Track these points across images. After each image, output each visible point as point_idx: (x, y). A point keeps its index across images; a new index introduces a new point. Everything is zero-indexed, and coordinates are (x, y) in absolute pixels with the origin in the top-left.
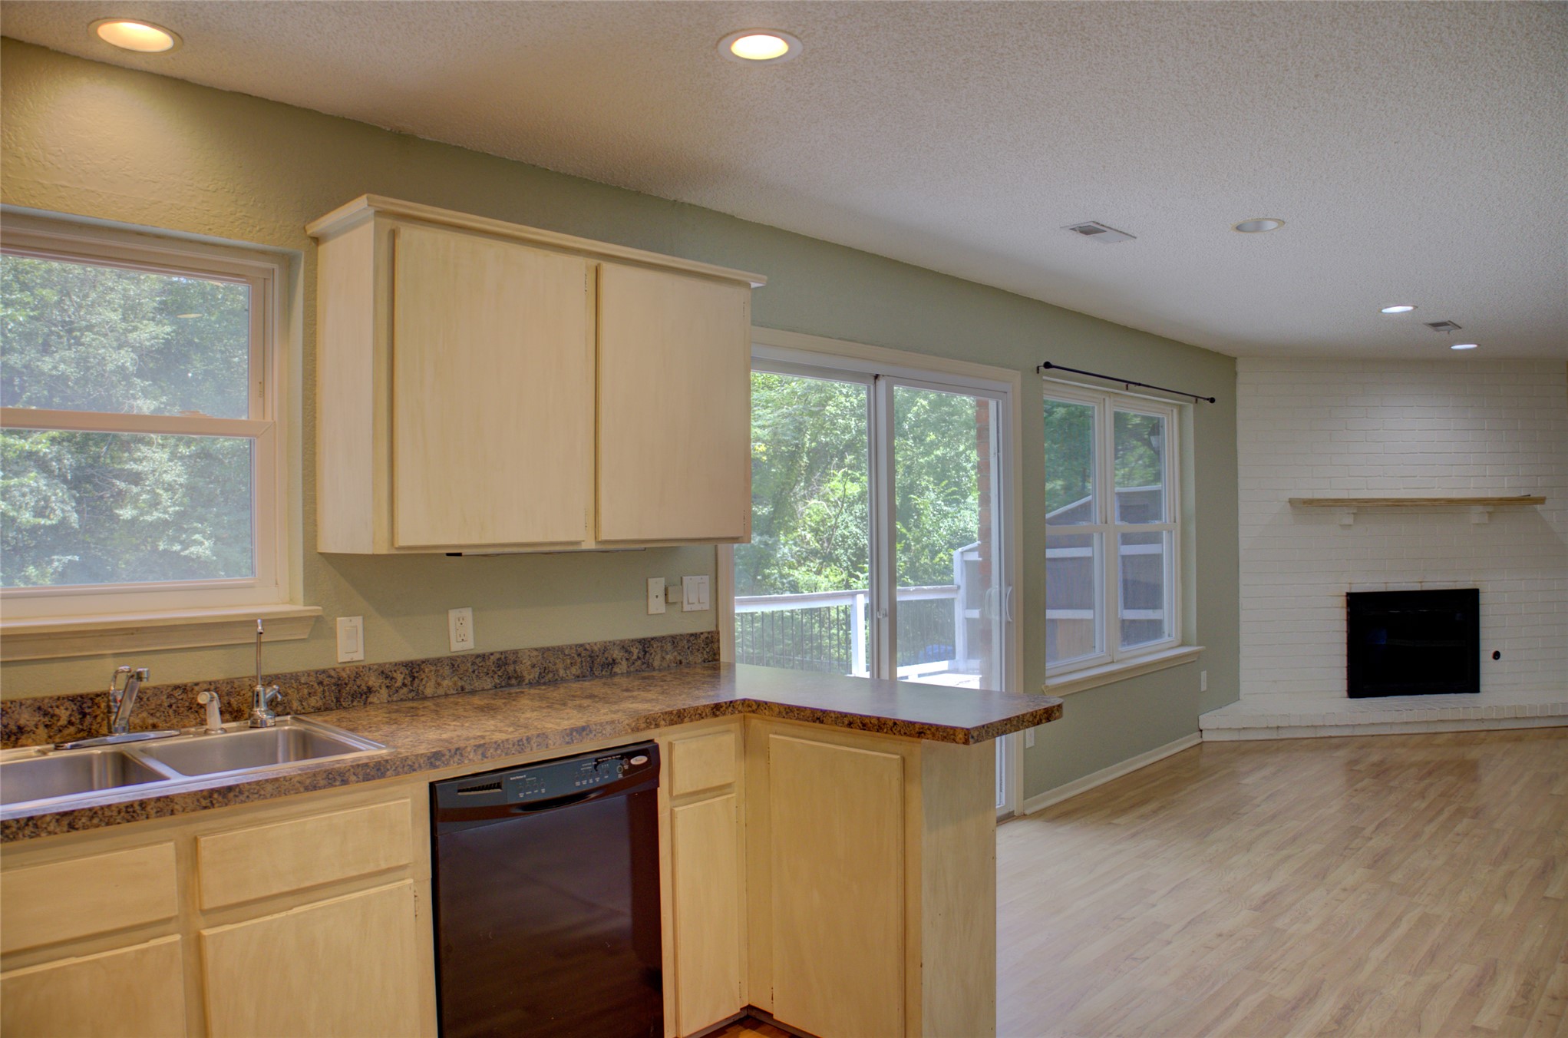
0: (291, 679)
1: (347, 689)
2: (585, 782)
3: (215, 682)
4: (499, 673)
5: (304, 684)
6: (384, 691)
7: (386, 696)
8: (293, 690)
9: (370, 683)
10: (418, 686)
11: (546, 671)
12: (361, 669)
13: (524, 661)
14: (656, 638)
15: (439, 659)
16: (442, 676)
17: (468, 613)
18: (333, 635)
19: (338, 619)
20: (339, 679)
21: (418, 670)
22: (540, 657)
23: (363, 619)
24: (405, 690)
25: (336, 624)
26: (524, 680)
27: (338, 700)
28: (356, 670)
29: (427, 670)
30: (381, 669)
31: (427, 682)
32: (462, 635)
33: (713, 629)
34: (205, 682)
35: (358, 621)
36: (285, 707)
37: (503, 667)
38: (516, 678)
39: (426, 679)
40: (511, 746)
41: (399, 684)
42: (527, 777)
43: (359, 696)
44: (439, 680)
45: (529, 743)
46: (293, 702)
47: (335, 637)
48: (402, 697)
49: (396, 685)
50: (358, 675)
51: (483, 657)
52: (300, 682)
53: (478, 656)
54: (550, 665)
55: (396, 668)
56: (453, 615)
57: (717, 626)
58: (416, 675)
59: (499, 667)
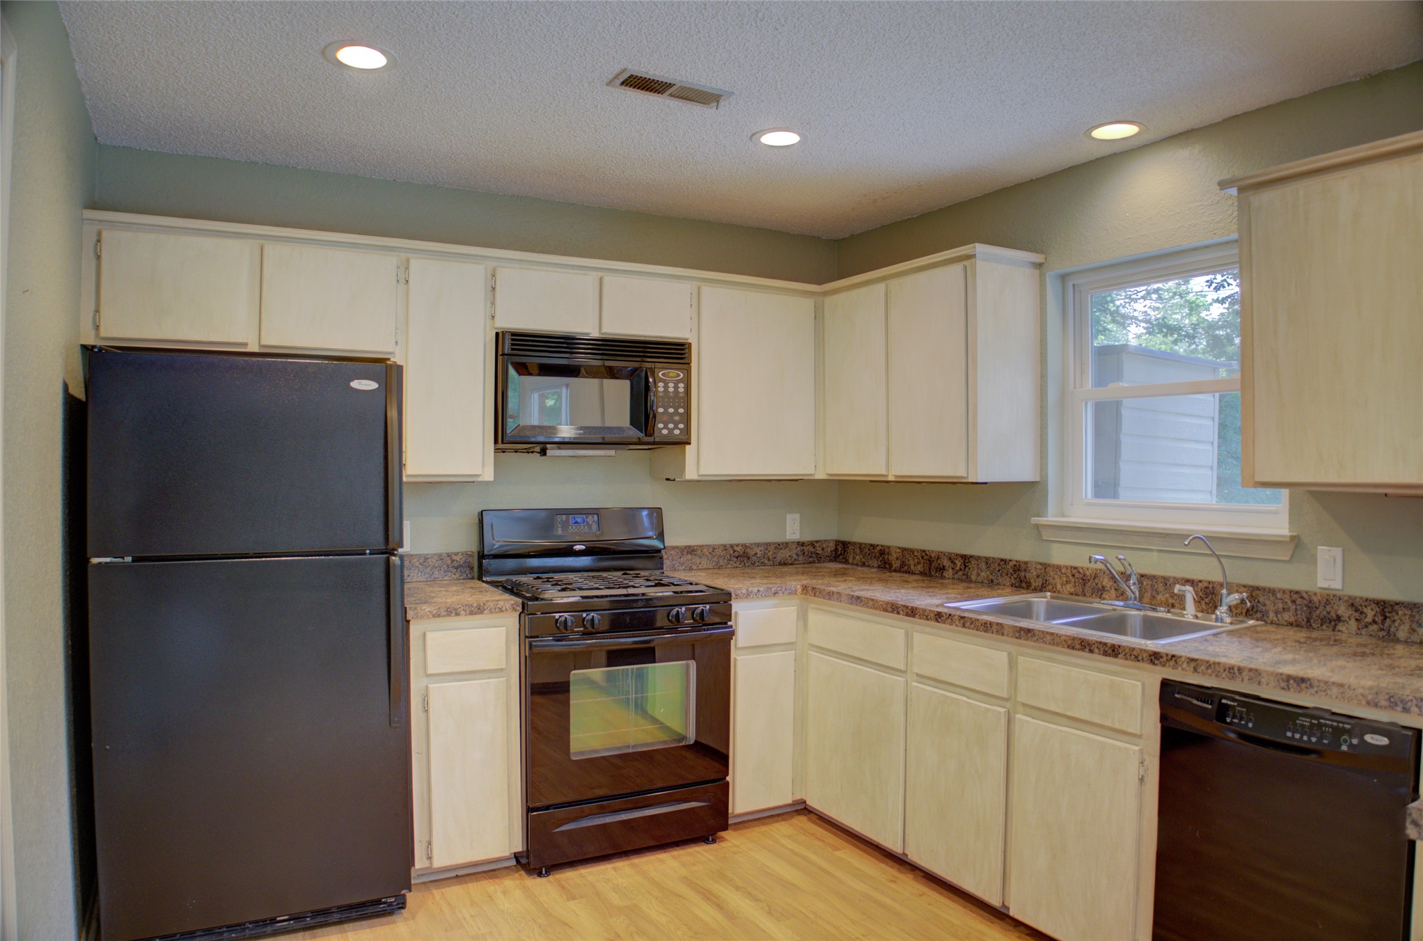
0: (1268, 592)
1: (1318, 612)
2: (1297, 736)
3: (1212, 583)
5: (1279, 599)
7: (1355, 628)
8: (1270, 602)
9: (1340, 612)
10: (1390, 626)
12: (1332, 597)
16: (1418, 622)
18: (1313, 560)
19: (1319, 547)
20: (1310, 602)
21: (1390, 610)
23: (1343, 551)
24: (1375, 627)
25: (1317, 552)
28: (1328, 597)
29: (1400, 613)
30: (1351, 601)
31: (1400, 625)
34: (1206, 581)
35: (1338, 552)
36: (1263, 615)
39: (1399, 621)
40: (1222, 670)
41: (1369, 619)
42: (1237, 706)
43: (1328, 621)
45: (1240, 673)
46: (1270, 612)
47: (1316, 564)
48: (1372, 633)
49: (1366, 620)
52: (1276, 597)
55: (1366, 603)
58: (1388, 615)
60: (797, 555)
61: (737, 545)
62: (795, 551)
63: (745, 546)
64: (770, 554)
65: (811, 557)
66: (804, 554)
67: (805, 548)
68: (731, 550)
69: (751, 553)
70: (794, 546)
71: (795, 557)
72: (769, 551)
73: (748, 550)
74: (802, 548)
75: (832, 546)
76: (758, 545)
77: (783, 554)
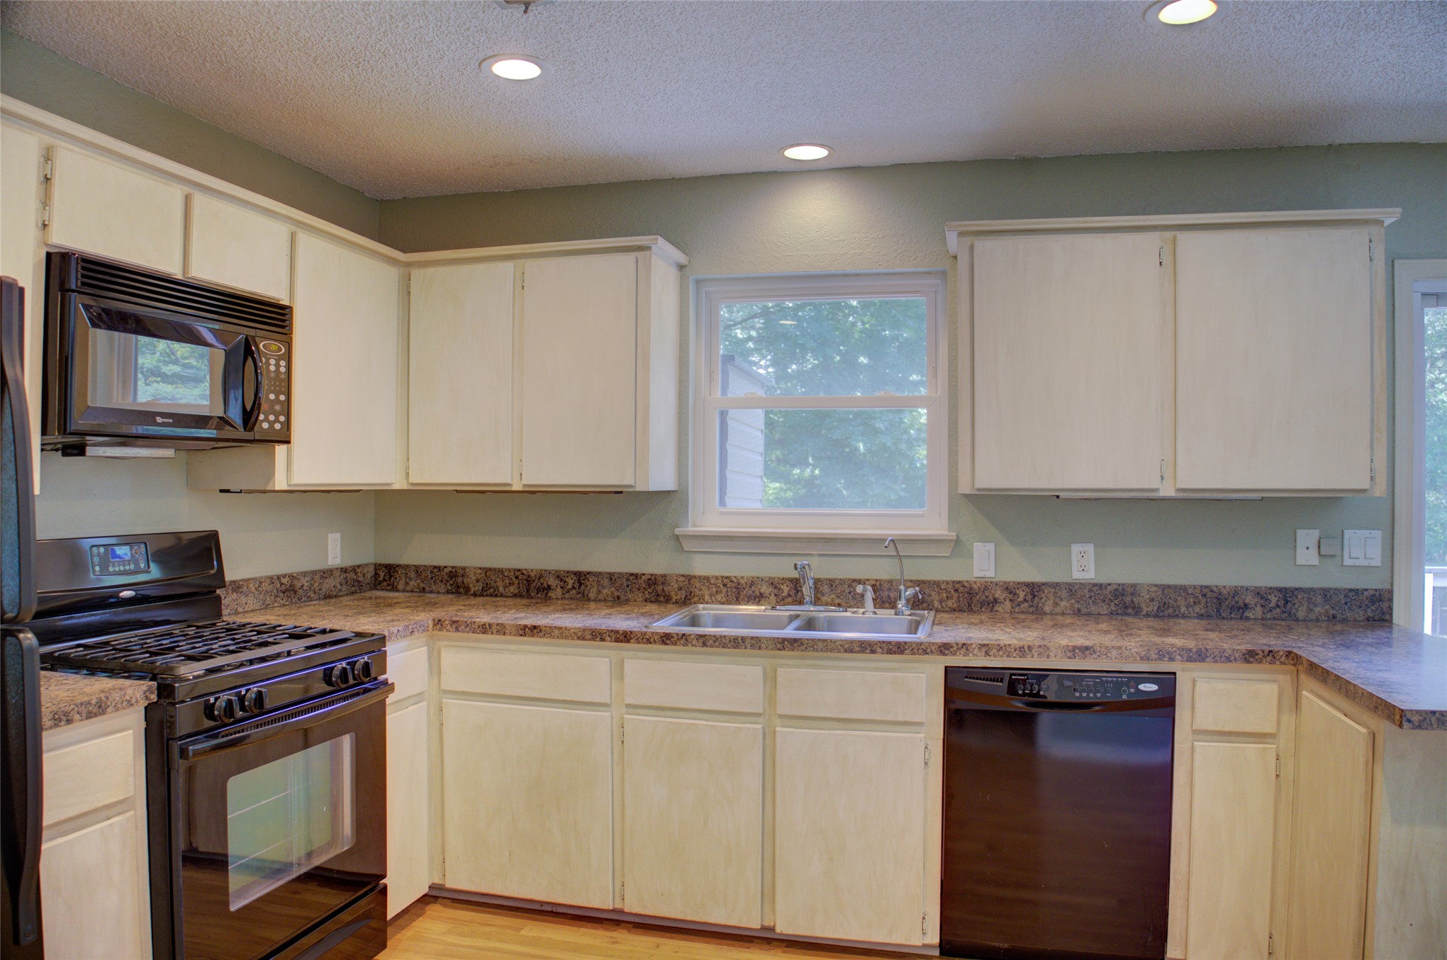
4: (1116, 602)
6: (1008, 603)
11: (1166, 606)
13: (1142, 595)
14: (1301, 589)
15: (1057, 583)
17: (1090, 549)
19: (975, 544)
21: (1038, 590)
22: (1160, 593)
26: (1141, 611)
27: (969, 605)
32: (1083, 566)
33: (1387, 586)
37: (1120, 597)
38: (1133, 608)
44: (1057, 600)
47: (972, 558)
50: (986, 588)
51: (1100, 586)
53: (1095, 585)
54: (1170, 601)
56: (1076, 548)
57: (1392, 584)
59: (1116, 597)
60: (341, 585)
61: (284, 576)
62: (339, 580)
63: (292, 577)
64: (317, 584)
65: (353, 586)
66: (347, 582)
67: (348, 575)
68: (278, 583)
69: (298, 585)
70: (338, 574)
71: (339, 587)
72: (315, 582)
73: (295, 582)
74: (345, 575)
75: (370, 572)
76: (305, 574)
77: (329, 584)
